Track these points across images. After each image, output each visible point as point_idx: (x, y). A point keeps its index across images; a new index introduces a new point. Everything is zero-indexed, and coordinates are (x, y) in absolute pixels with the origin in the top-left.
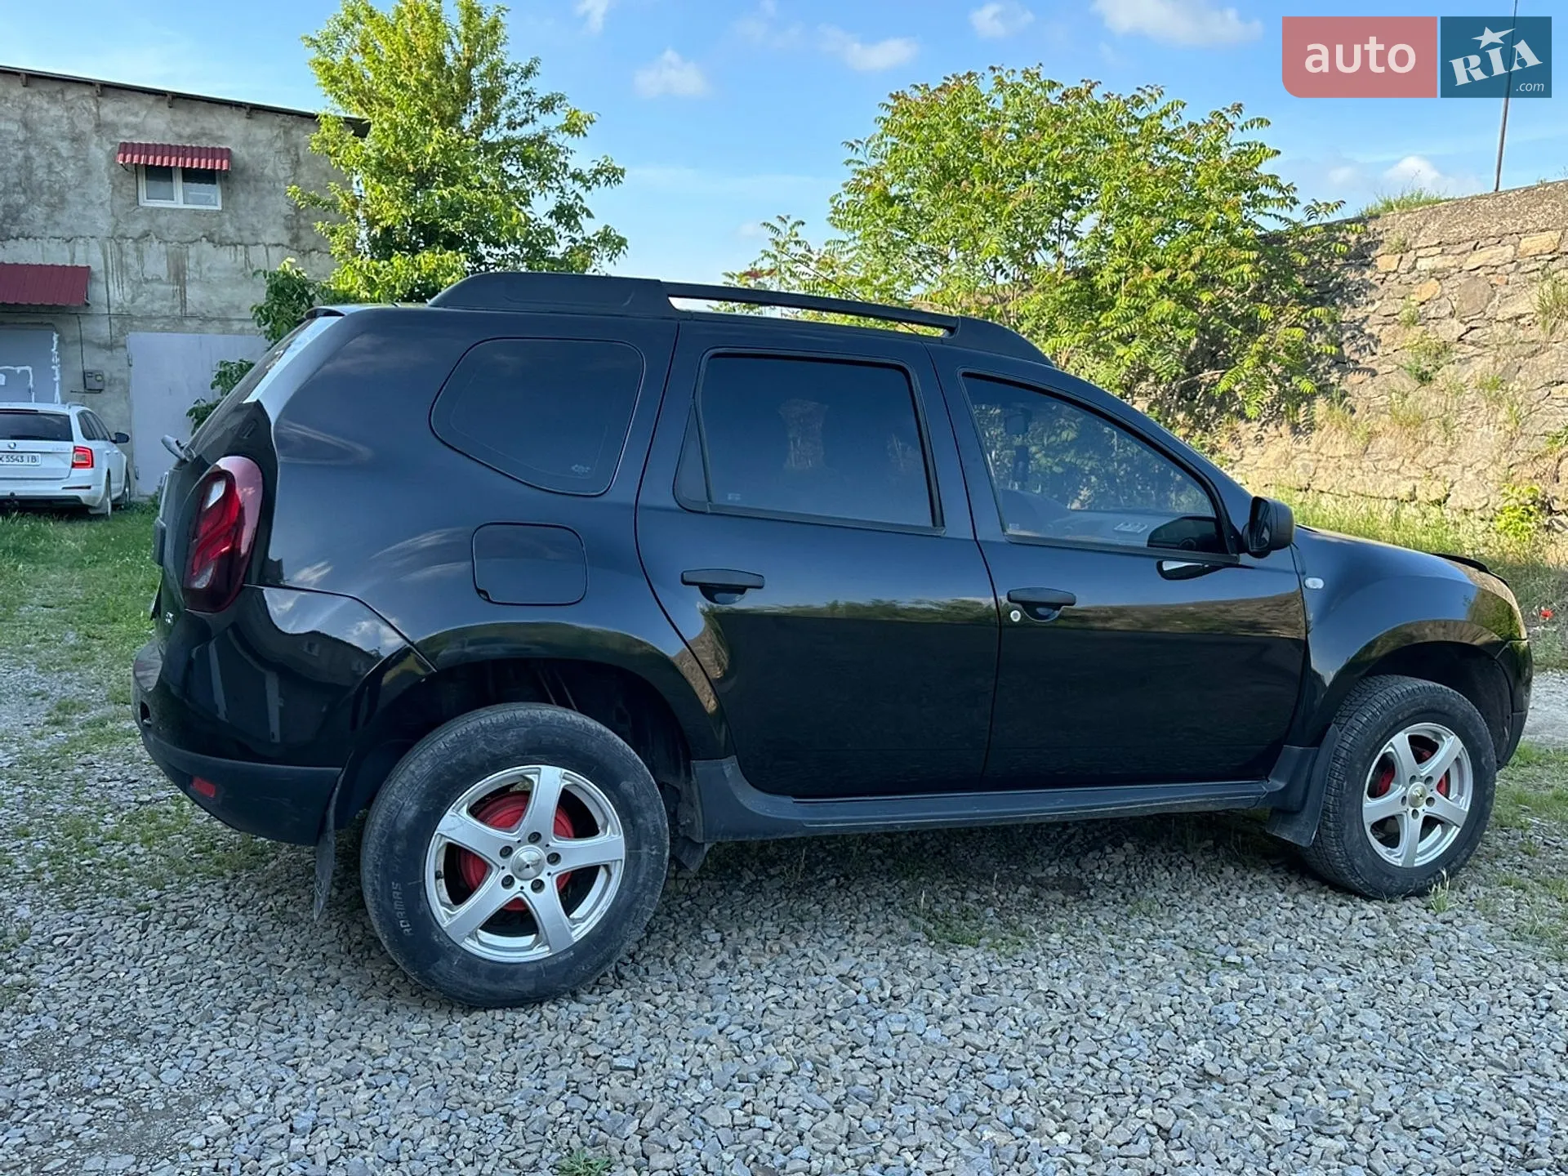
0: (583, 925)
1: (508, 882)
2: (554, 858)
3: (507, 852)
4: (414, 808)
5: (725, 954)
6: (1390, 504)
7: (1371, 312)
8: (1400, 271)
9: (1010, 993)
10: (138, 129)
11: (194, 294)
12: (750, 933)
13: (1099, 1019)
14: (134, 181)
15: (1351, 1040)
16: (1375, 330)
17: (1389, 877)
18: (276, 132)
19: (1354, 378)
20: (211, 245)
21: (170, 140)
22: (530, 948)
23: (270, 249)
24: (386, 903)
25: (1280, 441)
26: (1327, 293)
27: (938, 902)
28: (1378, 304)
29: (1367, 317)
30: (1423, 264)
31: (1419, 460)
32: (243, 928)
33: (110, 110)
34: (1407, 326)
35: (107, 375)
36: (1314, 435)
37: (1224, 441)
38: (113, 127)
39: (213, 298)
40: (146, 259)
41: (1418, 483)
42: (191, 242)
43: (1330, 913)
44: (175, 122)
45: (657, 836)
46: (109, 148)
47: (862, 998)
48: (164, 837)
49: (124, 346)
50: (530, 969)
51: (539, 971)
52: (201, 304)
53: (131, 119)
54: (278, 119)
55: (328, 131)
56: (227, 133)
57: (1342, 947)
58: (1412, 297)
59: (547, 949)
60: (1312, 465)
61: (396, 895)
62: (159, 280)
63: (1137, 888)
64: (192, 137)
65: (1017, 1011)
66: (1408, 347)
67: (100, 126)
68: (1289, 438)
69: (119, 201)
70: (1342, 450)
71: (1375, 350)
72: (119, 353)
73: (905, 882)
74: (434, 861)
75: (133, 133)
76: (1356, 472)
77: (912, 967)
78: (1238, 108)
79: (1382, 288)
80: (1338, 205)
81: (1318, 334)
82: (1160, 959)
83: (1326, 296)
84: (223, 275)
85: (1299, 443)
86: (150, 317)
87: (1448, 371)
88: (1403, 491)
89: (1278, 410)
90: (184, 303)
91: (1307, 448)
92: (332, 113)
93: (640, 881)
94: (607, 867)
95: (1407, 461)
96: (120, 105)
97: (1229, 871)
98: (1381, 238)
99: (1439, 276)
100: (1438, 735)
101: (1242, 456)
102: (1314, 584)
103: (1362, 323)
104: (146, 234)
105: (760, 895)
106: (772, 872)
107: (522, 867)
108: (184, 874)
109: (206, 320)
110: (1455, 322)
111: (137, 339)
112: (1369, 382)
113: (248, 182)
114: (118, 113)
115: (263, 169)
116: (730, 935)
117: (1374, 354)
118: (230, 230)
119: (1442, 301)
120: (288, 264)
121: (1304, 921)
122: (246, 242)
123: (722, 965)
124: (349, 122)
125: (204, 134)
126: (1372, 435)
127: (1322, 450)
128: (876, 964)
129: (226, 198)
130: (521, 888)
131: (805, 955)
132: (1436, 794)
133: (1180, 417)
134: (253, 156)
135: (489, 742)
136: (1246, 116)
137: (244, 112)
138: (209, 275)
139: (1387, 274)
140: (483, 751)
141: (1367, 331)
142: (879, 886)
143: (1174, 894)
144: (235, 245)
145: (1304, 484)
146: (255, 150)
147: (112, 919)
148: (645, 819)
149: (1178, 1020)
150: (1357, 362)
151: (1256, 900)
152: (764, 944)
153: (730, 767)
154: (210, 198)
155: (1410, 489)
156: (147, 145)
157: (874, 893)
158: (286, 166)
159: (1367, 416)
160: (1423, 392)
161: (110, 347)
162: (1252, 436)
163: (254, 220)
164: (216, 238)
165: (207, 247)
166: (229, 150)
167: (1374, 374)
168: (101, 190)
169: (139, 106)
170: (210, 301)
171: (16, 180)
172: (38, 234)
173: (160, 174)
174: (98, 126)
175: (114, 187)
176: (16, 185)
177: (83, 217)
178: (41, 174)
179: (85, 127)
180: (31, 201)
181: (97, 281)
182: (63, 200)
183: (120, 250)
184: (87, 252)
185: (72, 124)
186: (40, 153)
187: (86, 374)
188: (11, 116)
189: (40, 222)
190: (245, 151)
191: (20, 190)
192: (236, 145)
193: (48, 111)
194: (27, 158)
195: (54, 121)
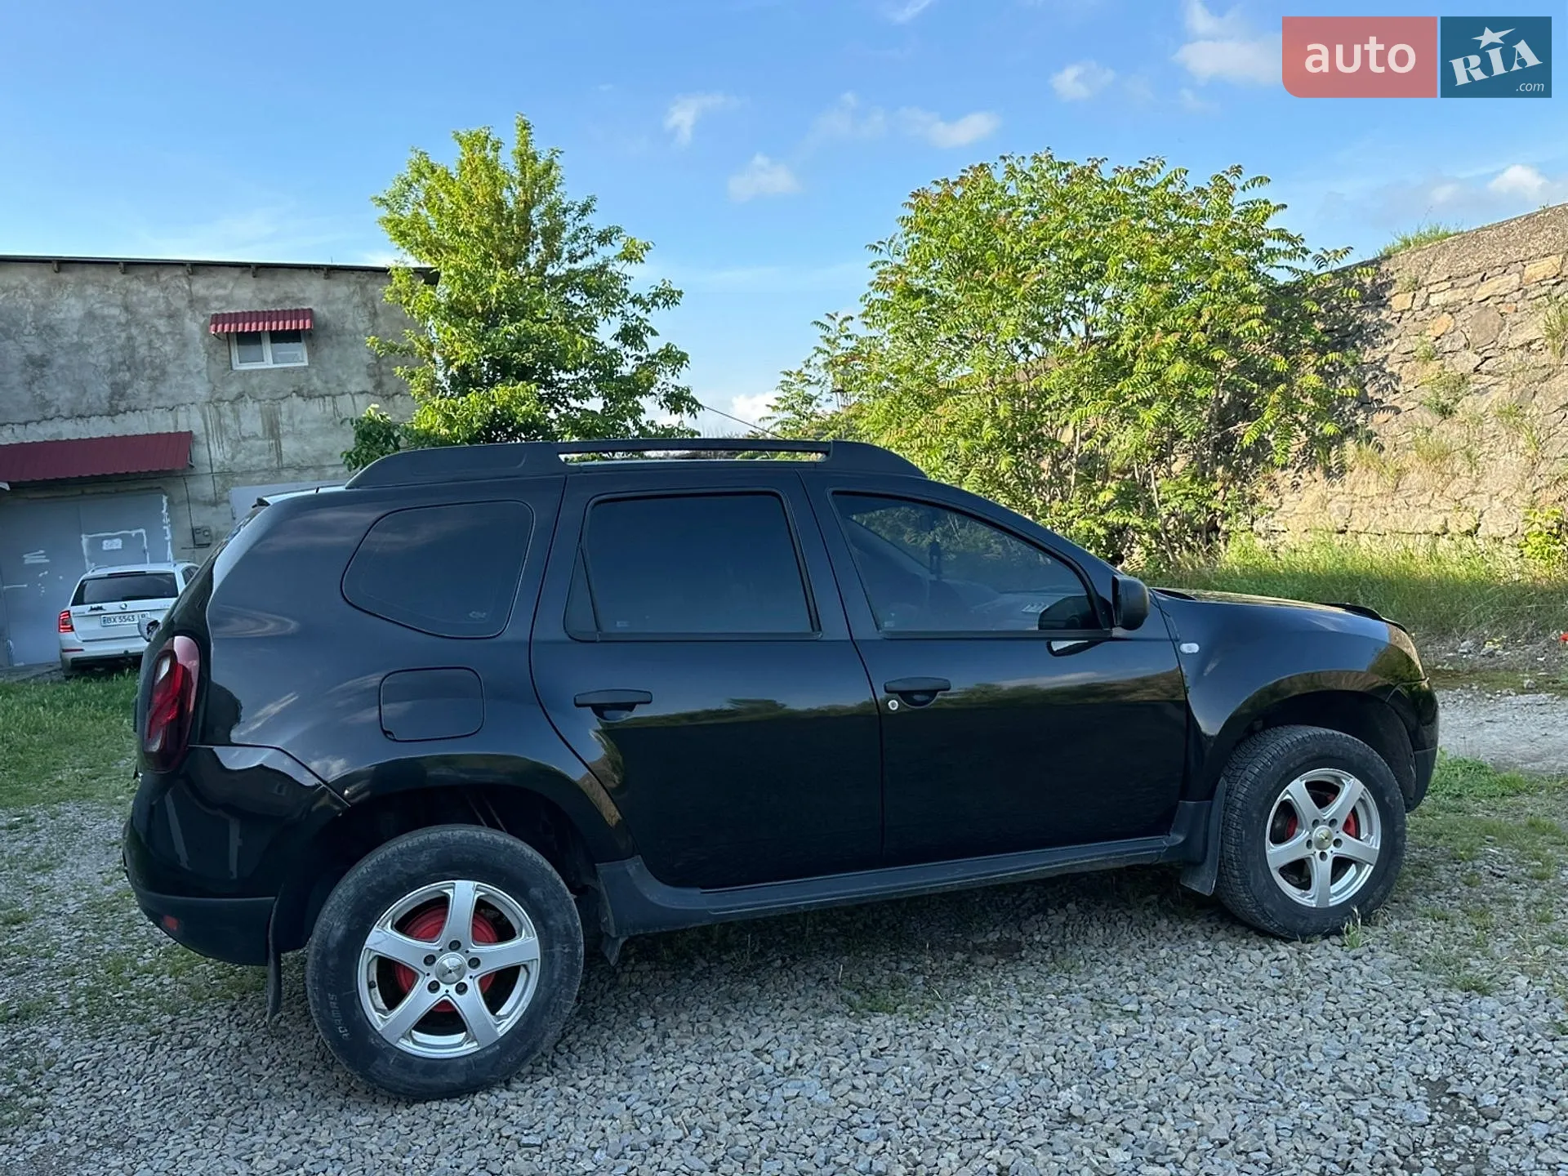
0: (508, 1021)
1: (434, 987)
2: (474, 963)
3: (430, 960)
4: (342, 927)
5: (655, 1038)
6: (1425, 539)
7: (1391, 352)
8: (1414, 308)
9: (906, 1053)
10: (227, 300)
11: (288, 446)
12: (684, 1017)
13: (983, 1072)
14: (226, 348)
15: (1216, 1076)
16: (1395, 369)
17: (1304, 918)
18: (352, 289)
19: (1379, 418)
20: (300, 399)
21: (257, 307)
22: (460, 1045)
23: (355, 398)
24: (326, 1012)
25: (1316, 486)
26: (1345, 336)
27: (872, 974)
28: (1396, 342)
29: (1387, 356)
30: (1434, 300)
31: (1447, 493)
32: (236, 1043)
33: (200, 286)
34: (1425, 362)
35: (213, 530)
36: (1346, 476)
37: (1262, 490)
38: (205, 301)
39: (306, 448)
40: (242, 419)
41: (1448, 515)
42: (282, 399)
43: (1243, 957)
44: (259, 289)
45: (568, 935)
46: (202, 320)
47: (769, 1069)
48: (190, 968)
49: (228, 502)
50: (461, 1063)
51: (469, 1066)
52: (296, 455)
53: (221, 292)
54: (353, 277)
55: (400, 283)
56: (307, 295)
57: (1245, 989)
58: (1428, 333)
59: (475, 1044)
60: (1348, 507)
61: (333, 1004)
62: (255, 436)
63: (1068, 946)
64: (279, 301)
65: (907, 1069)
66: (1427, 382)
67: (193, 302)
68: (1323, 482)
69: (214, 368)
70: (1373, 490)
71: (1397, 388)
72: (223, 508)
73: (846, 958)
74: (365, 972)
75: (224, 304)
76: (1390, 510)
77: (822, 1037)
78: (1238, 170)
79: (1399, 327)
80: (1346, 252)
81: (1342, 377)
82: (1063, 1012)
83: (1347, 339)
84: (314, 426)
85: (1333, 486)
86: (249, 472)
87: (1467, 403)
88: (1435, 525)
89: (1310, 455)
90: (279, 456)
91: (1341, 490)
92: (402, 265)
93: (556, 977)
94: (525, 966)
95: (1436, 495)
96: (210, 280)
97: (1163, 924)
98: (1394, 277)
99: (1451, 310)
100: (1338, 779)
101: (1281, 502)
102: (1190, 648)
103: (1382, 363)
104: (241, 395)
105: (707, 981)
106: (725, 957)
107: (445, 972)
108: (200, 999)
109: (301, 469)
110: (1469, 353)
111: (237, 493)
112: (1393, 420)
113: (330, 337)
114: (208, 287)
115: (344, 323)
116: (664, 1020)
117: (1396, 392)
118: (317, 384)
119: (1456, 334)
120: (372, 409)
121: (1216, 967)
122: (333, 392)
123: (650, 1049)
124: (419, 272)
125: (287, 298)
126: (1400, 473)
127: (1355, 491)
128: (791, 1037)
129: (311, 354)
130: (447, 991)
131: (728, 1034)
132: (1343, 835)
133: (1219, 470)
134: (333, 312)
135: (404, 864)
136: (1246, 177)
137: (322, 273)
138: (302, 427)
139: (1402, 312)
140: (400, 872)
141: (1388, 371)
142: (818, 963)
143: (1101, 950)
144: (323, 396)
145: (1341, 526)
146: (335, 307)
147: (127, 1044)
148: (555, 921)
149: (1057, 1069)
150: (1380, 401)
151: (1178, 950)
152: (693, 1026)
153: (634, 867)
154: (297, 356)
155: (1441, 522)
156: (236, 314)
157: (813, 970)
158: (365, 319)
159: (1394, 454)
160: (1445, 426)
161: (215, 503)
162: (1288, 483)
163: (339, 372)
164: (305, 392)
165: (298, 401)
166: (310, 310)
167: (1398, 411)
168: (198, 360)
169: (227, 279)
170: (304, 451)
171: (121, 360)
172: (144, 407)
173: (250, 339)
174: (191, 301)
175: (209, 355)
176: (121, 364)
177: (183, 386)
178: (143, 351)
179: (181, 304)
180: (135, 377)
181: (199, 443)
182: (164, 373)
183: (219, 414)
184: (188, 418)
185: (168, 303)
186: (140, 333)
187: (194, 531)
188: (112, 301)
189: (144, 395)
190: (325, 309)
191: (125, 368)
192: (316, 305)
193: (145, 293)
194: (130, 338)
195: (152, 302)
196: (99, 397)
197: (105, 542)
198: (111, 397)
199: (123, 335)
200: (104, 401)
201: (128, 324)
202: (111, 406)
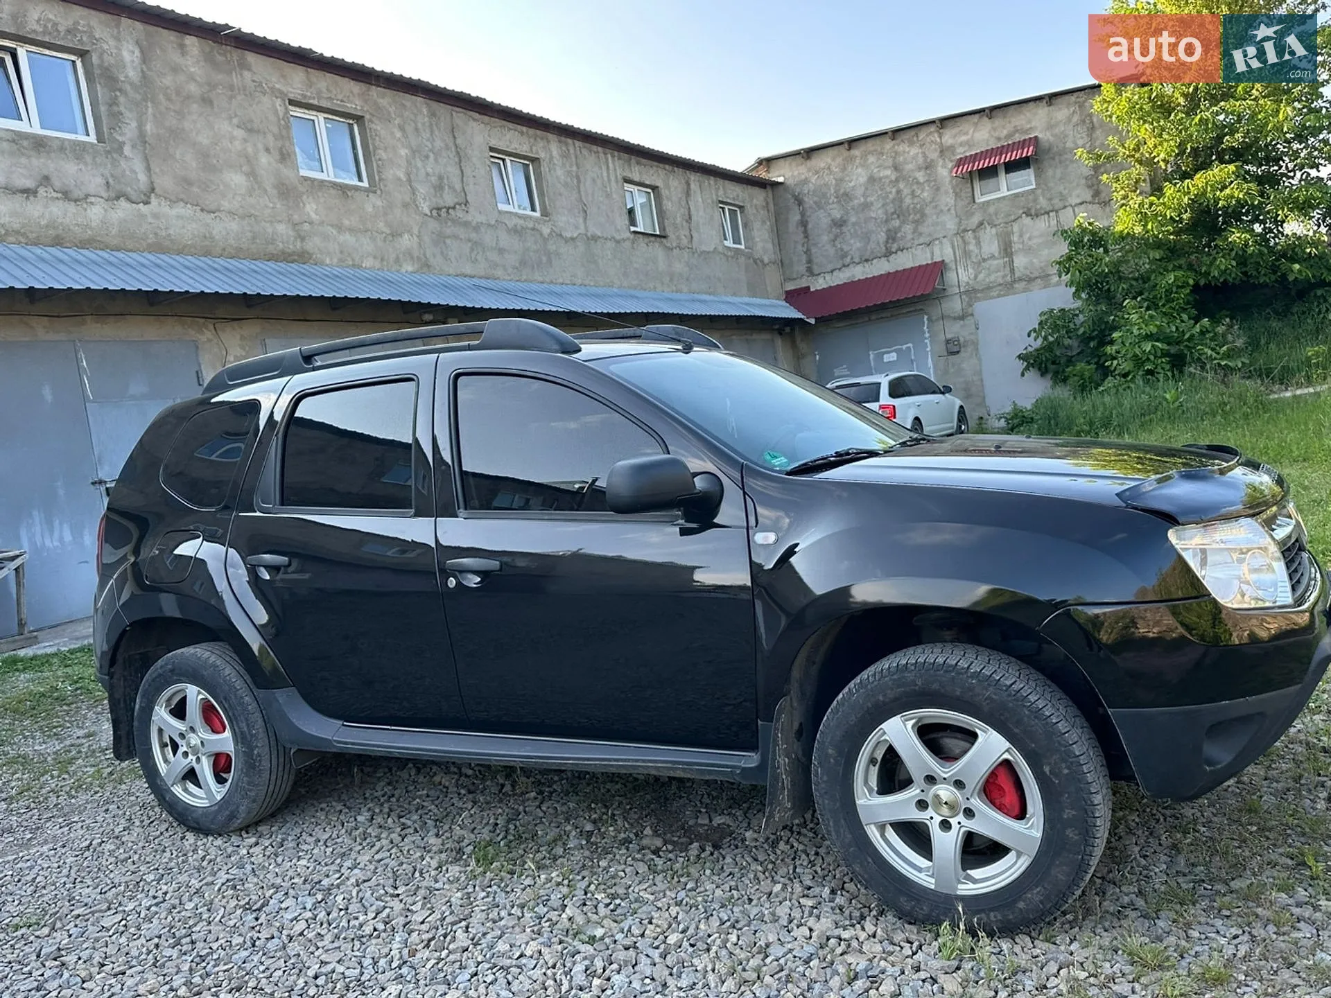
10: (969, 144)
11: (1020, 261)
14: (969, 185)
18: (1072, 110)
20: (1029, 219)
21: (993, 144)
23: (1076, 209)
33: (949, 137)
35: (962, 340)
38: (951, 149)
39: (1035, 260)
40: (982, 244)
42: (1014, 221)
44: (994, 128)
46: (950, 165)
49: (972, 315)
52: (1026, 268)
53: (964, 138)
54: (1073, 98)
56: (1033, 124)
62: (993, 257)
64: (1010, 135)
67: (943, 151)
69: (960, 204)
72: (969, 321)
75: (966, 148)
84: (1040, 241)
86: (989, 288)
90: (1012, 271)
96: (955, 131)
104: (981, 224)
109: (1030, 280)
111: (982, 308)
113: (1053, 159)
115: (1065, 143)
118: (1043, 203)
120: (1083, 218)
122: (1056, 208)
125: (1017, 131)
129: (1037, 176)
130: (192, 759)
134: (1056, 135)
137: (1044, 103)
138: (1030, 243)
144: (1048, 213)
146: (1057, 130)
154: (1025, 180)
156: (975, 154)
158: (1085, 134)
161: (962, 318)
163: (1061, 188)
164: (1033, 212)
165: (1027, 220)
166: (1036, 137)
168: (948, 199)
169: (966, 126)
170: (1032, 263)
171: (893, 210)
172: (909, 245)
173: (989, 173)
174: (942, 151)
175: (956, 194)
176: (893, 214)
177: (937, 224)
178: (908, 200)
179: (934, 155)
180: (903, 222)
181: (950, 269)
182: (923, 215)
183: (964, 241)
184: (941, 250)
185: (925, 156)
186: (905, 186)
187: (948, 341)
188: (886, 164)
189: (909, 237)
190: (1048, 133)
191: (895, 216)
192: (1041, 132)
193: (908, 153)
194: (899, 192)
195: (913, 158)
196: (878, 243)
197: (885, 356)
198: (887, 242)
199: (894, 190)
200: (882, 246)
201: (897, 180)
202: (887, 249)
